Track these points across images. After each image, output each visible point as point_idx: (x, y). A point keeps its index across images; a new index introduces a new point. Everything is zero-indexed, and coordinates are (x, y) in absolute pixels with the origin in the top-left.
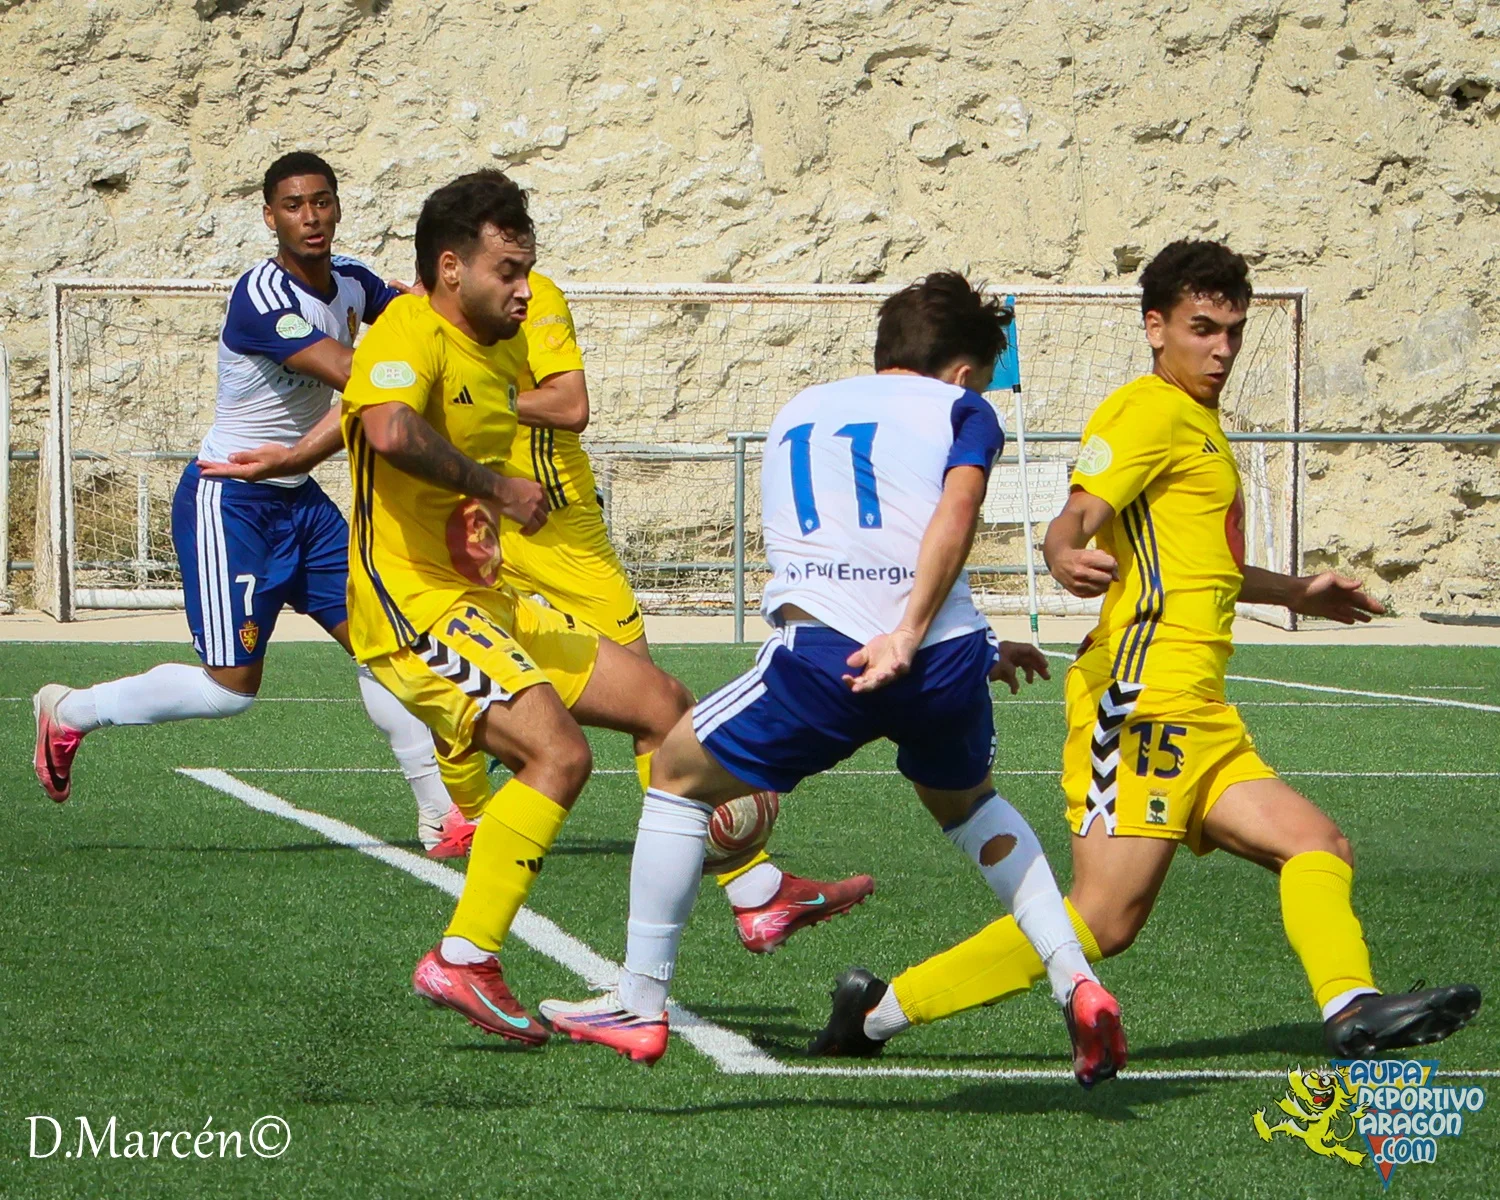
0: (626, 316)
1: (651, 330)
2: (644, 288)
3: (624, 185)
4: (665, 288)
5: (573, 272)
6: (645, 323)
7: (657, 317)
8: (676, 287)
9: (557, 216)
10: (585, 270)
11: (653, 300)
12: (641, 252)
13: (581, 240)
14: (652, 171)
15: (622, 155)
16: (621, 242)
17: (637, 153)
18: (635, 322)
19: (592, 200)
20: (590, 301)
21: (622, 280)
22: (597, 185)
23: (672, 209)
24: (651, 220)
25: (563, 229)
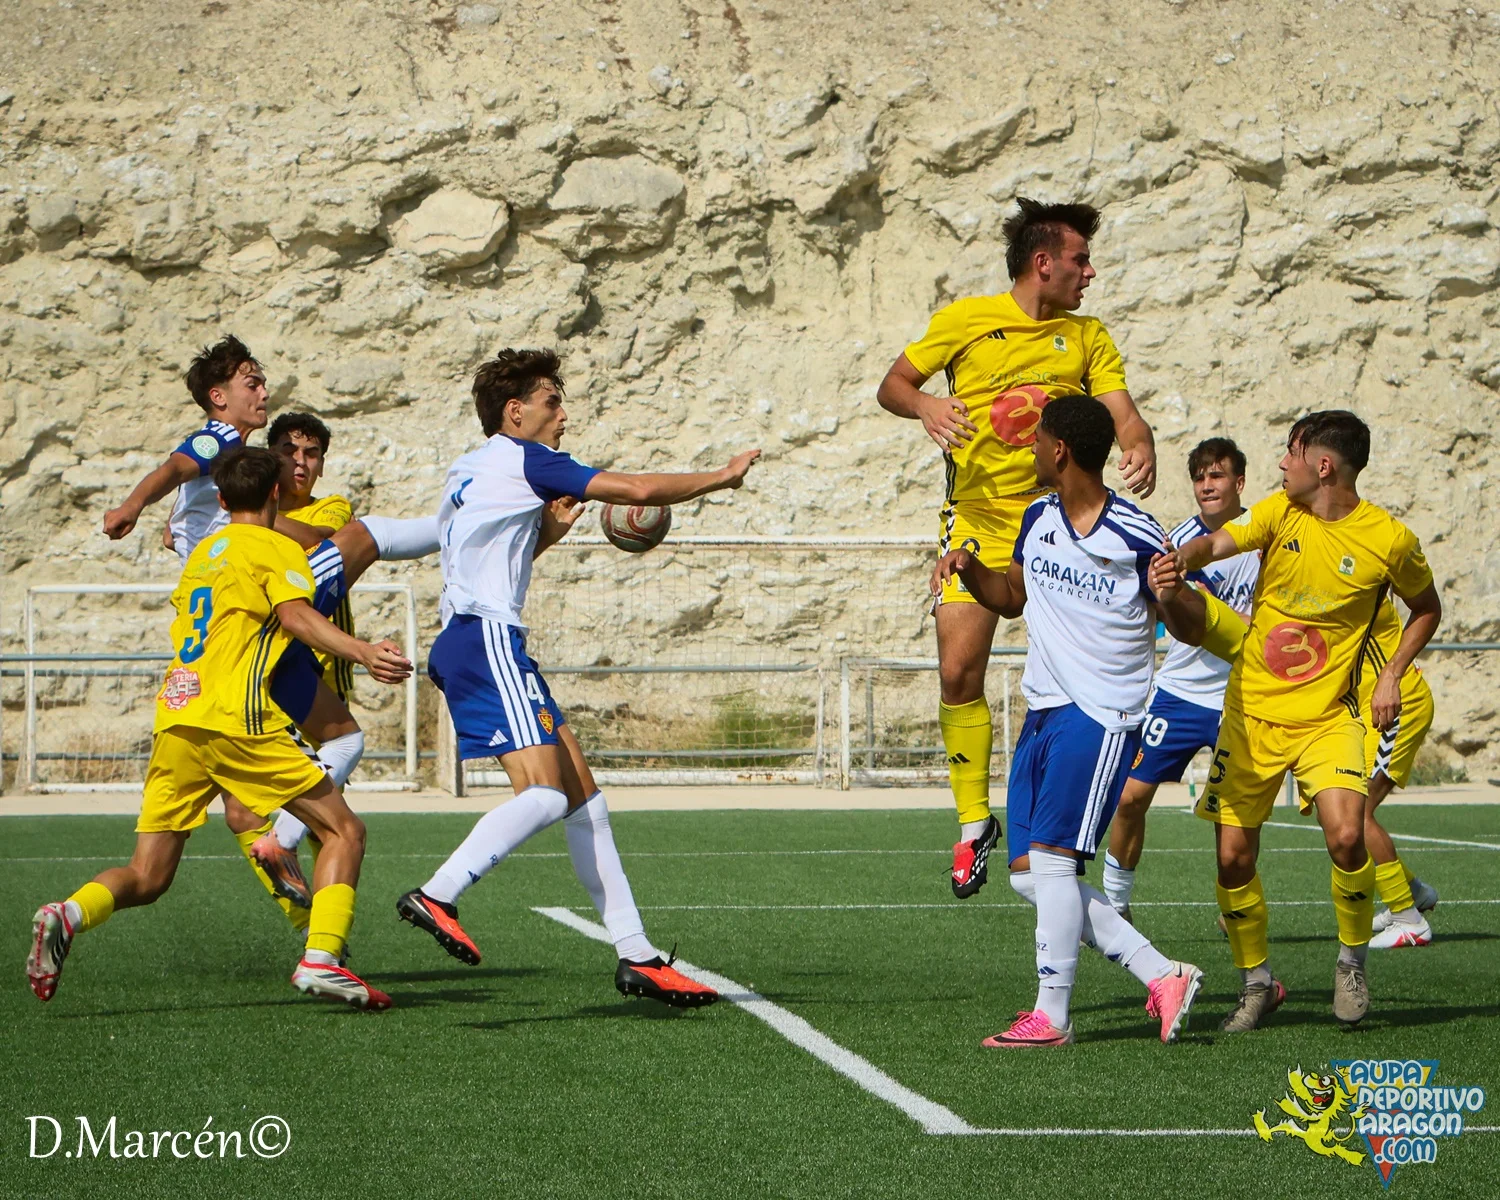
0: (884, 560)
1: (904, 571)
2: (895, 539)
3: (881, 461)
4: (913, 539)
5: (843, 528)
6: (898, 566)
7: (907, 561)
8: (920, 538)
9: (831, 486)
10: (853, 527)
11: (904, 549)
12: (895, 512)
13: (849, 503)
14: (903, 451)
15: (880, 439)
16: (880, 504)
17: (891, 437)
18: (891, 565)
19: (858, 472)
20: (857, 550)
21: (881, 533)
22: (862, 462)
23: (918, 479)
24: (903, 487)
25: (836, 496)
